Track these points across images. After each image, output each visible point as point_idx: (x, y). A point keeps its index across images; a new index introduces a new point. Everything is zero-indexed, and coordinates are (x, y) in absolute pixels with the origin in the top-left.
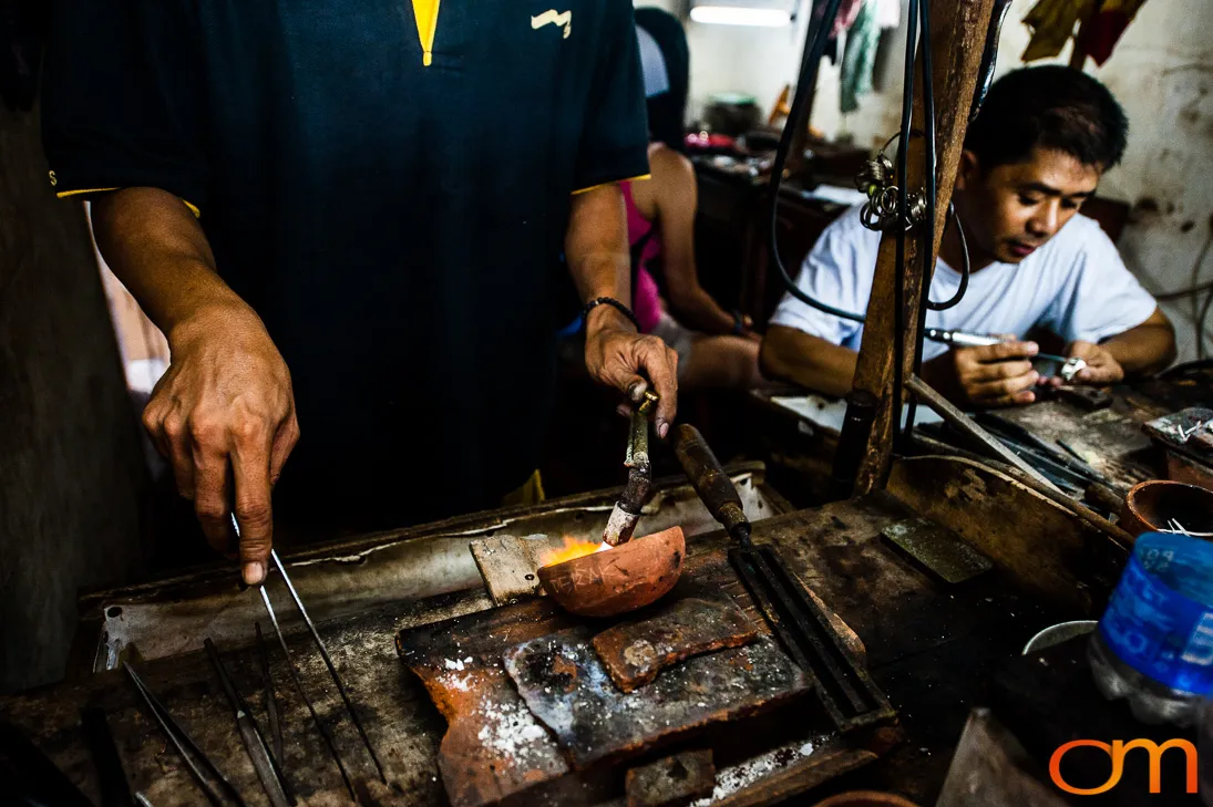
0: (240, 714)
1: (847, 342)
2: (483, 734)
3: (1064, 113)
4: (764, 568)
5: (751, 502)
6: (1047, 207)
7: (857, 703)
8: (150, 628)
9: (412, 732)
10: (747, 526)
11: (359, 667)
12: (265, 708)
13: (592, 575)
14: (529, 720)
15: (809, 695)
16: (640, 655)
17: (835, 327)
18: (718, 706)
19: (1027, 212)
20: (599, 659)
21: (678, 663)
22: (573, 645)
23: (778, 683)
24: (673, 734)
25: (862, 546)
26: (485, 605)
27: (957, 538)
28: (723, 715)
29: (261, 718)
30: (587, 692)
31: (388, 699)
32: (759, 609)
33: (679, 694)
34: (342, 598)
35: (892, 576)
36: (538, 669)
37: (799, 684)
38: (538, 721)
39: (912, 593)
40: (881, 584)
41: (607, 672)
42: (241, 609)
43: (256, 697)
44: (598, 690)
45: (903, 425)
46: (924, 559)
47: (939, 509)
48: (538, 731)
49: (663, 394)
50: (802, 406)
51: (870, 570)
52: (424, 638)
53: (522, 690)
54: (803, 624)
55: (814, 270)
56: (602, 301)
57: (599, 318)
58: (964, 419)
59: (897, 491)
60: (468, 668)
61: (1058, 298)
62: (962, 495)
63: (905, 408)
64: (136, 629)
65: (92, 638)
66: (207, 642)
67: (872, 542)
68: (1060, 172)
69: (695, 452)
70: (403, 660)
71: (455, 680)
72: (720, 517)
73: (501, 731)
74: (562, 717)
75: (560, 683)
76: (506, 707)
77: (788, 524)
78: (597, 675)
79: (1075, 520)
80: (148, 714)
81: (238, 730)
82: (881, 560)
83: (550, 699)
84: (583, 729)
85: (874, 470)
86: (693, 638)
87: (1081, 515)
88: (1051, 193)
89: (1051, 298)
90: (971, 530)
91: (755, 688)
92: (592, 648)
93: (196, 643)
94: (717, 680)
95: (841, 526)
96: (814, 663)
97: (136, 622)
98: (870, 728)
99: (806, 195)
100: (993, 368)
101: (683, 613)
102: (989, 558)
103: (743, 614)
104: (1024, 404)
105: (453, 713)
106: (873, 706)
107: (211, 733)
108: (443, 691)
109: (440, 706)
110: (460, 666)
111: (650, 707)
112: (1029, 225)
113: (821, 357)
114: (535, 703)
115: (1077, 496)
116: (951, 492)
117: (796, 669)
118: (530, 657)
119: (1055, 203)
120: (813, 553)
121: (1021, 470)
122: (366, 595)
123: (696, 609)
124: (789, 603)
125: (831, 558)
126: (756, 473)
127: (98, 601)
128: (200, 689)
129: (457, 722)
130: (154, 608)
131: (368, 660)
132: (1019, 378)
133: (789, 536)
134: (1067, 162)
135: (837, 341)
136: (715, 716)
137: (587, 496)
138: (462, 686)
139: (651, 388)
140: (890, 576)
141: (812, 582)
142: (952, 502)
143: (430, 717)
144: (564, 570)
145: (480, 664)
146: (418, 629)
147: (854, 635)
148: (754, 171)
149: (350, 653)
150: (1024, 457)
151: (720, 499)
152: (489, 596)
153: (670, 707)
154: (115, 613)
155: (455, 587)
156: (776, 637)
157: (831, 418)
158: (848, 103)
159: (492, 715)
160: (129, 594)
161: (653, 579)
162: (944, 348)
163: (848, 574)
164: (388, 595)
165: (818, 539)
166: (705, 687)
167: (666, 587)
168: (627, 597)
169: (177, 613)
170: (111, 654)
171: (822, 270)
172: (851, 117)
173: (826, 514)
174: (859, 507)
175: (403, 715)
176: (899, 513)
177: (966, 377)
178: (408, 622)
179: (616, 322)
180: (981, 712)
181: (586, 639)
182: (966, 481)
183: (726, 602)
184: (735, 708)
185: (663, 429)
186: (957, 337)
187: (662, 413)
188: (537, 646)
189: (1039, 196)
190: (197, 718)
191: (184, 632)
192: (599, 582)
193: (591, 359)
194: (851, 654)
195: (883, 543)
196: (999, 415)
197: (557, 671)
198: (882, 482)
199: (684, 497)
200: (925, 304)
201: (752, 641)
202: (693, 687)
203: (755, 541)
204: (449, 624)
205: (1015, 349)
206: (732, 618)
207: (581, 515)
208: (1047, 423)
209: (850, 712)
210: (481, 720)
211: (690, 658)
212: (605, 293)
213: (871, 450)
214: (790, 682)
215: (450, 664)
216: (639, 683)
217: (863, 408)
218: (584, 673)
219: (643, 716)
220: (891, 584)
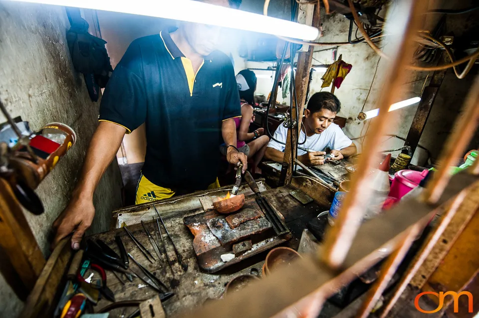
0: (150, 236)
1: (283, 151)
2: (202, 239)
3: (327, 101)
4: (263, 202)
5: (261, 188)
6: (325, 122)
7: (282, 229)
8: (128, 218)
9: (187, 239)
10: (259, 193)
11: (175, 226)
12: (155, 235)
13: (226, 204)
14: (212, 235)
15: (272, 228)
16: (236, 221)
17: (281, 147)
18: (253, 231)
19: (321, 123)
20: (227, 222)
21: (244, 222)
22: (221, 219)
23: (265, 226)
24: (243, 237)
25: (285, 197)
26: (202, 211)
27: (306, 194)
28: (253, 233)
29: (154, 237)
30: (225, 229)
31: (181, 232)
32: (262, 211)
33: (244, 229)
34: (171, 211)
35: (292, 203)
36: (214, 225)
37: (269, 226)
38: (214, 235)
39: (296, 206)
40: (289, 205)
41: (229, 225)
42: (148, 214)
43: (153, 233)
44: (227, 228)
45: (294, 170)
46: (298, 199)
47: (302, 188)
48: (214, 238)
49: (244, 164)
50: (274, 165)
51: (287, 202)
52: (189, 219)
53: (211, 229)
54: (271, 213)
55: (276, 134)
56: (230, 146)
57: (229, 150)
58: (306, 168)
59: (293, 184)
60: (199, 225)
61: (330, 142)
62: (306, 185)
63: (294, 166)
64: (125, 219)
65: (115, 221)
66: (142, 221)
67: (287, 195)
68: (327, 113)
69: (249, 177)
70: (185, 224)
71: (196, 228)
72: (254, 191)
73: (206, 238)
74: (219, 234)
75: (219, 227)
76: (207, 233)
77: (269, 192)
78: (227, 225)
79: (329, 189)
80: (130, 237)
81: (149, 240)
82: (289, 200)
83: (217, 231)
84: (224, 237)
85: (288, 180)
86: (247, 217)
87: (330, 188)
88: (326, 118)
89: (328, 141)
90: (308, 193)
91: (260, 227)
92: (226, 220)
93: (139, 222)
94: (252, 226)
95: (281, 192)
96: (273, 221)
97: (125, 217)
98: (284, 234)
99: (275, 117)
100: (317, 157)
101: (245, 212)
102: (313, 198)
103: (258, 212)
104: (322, 165)
105: (196, 234)
106: (285, 230)
107: (143, 241)
108: (194, 230)
109: (193, 233)
110: (197, 224)
111: (238, 231)
112: (322, 126)
113: (278, 154)
114: (213, 231)
115: (331, 185)
116: (304, 184)
117: (269, 223)
118: (212, 222)
119: (327, 120)
120: (275, 198)
121: (319, 179)
122: (176, 210)
123: (248, 211)
124: (268, 209)
125: (278, 199)
126: (263, 181)
127: (116, 212)
128: (140, 231)
129: (196, 236)
130: (129, 214)
131: (177, 224)
132: (322, 160)
133: (270, 195)
134: (329, 112)
135: (282, 151)
136: (252, 233)
137: (225, 187)
138: (198, 229)
139: (241, 163)
140: (291, 203)
141: (274, 205)
142: (304, 186)
143: (191, 235)
144: (219, 203)
145: (201, 224)
146: (188, 217)
147: (282, 215)
148: (264, 111)
149: (173, 223)
150: (320, 176)
151: (253, 187)
152: (203, 210)
153: (242, 231)
154: (120, 215)
155: (196, 208)
156: (265, 216)
157: (279, 168)
158: (284, 96)
159: (204, 235)
160: (123, 211)
161: (238, 205)
162: (306, 152)
163: (282, 203)
164: (181, 210)
165: (276, 195)
166: (250, 227)
167: (241, 207)
168: (233, 208)
169: (134, 215)
170: (120, 224)
171: (278, 134)
172: (285, 99)
173: (278, 189)
174: (285, 188)
175: (185, 236)
176: (293, 189)
177: (311, 159)
178: (186, 216)
179: (234, 150)
180: (306, 230)
181: (224, 218)
182: (307, 182)
183: (255, 209)
184: (256, 231)
185: (243, 172)
186: (309, 150)
187: (243, 168)
188: (214, 220)
189: (323, 119)
190: (140, 238)
191: (136, 219)
192: (227, 205)
193: (228, 158)
194: (281, 220)
195: (290, 196)
196: (316, 167)
197: (218, 225)
198: (290, 182)
199: (247, 187)
200: (297, 143)
201: (260, 217)
202: (247, 227)
203: (262, 196)
204: (195, 215)
205: (322, 153)
206: (256, 212)
207: (224, 191)
208: (327, 168)
209: (280, 231)
210: (202, 236)
211: (246, 221)
212: (231, 144)
213: (287, 175)
214: (268, 226)
215: (195, 224)
216: (235, 227)
217: (286, 166)
218: (224, 225)
219: (236, 234)
220: (291, 205)
